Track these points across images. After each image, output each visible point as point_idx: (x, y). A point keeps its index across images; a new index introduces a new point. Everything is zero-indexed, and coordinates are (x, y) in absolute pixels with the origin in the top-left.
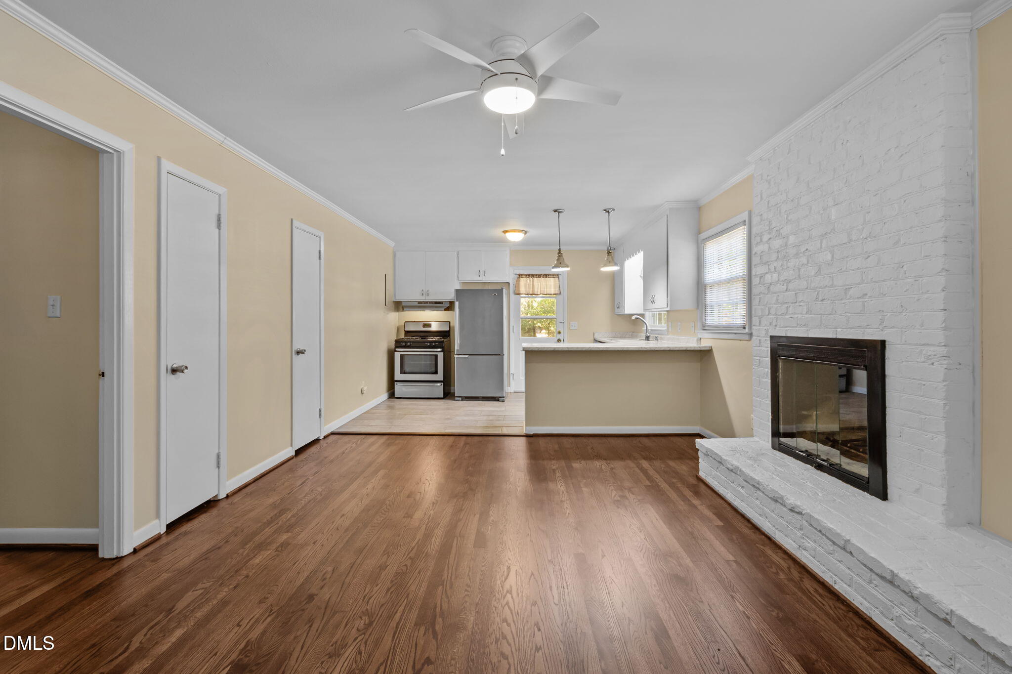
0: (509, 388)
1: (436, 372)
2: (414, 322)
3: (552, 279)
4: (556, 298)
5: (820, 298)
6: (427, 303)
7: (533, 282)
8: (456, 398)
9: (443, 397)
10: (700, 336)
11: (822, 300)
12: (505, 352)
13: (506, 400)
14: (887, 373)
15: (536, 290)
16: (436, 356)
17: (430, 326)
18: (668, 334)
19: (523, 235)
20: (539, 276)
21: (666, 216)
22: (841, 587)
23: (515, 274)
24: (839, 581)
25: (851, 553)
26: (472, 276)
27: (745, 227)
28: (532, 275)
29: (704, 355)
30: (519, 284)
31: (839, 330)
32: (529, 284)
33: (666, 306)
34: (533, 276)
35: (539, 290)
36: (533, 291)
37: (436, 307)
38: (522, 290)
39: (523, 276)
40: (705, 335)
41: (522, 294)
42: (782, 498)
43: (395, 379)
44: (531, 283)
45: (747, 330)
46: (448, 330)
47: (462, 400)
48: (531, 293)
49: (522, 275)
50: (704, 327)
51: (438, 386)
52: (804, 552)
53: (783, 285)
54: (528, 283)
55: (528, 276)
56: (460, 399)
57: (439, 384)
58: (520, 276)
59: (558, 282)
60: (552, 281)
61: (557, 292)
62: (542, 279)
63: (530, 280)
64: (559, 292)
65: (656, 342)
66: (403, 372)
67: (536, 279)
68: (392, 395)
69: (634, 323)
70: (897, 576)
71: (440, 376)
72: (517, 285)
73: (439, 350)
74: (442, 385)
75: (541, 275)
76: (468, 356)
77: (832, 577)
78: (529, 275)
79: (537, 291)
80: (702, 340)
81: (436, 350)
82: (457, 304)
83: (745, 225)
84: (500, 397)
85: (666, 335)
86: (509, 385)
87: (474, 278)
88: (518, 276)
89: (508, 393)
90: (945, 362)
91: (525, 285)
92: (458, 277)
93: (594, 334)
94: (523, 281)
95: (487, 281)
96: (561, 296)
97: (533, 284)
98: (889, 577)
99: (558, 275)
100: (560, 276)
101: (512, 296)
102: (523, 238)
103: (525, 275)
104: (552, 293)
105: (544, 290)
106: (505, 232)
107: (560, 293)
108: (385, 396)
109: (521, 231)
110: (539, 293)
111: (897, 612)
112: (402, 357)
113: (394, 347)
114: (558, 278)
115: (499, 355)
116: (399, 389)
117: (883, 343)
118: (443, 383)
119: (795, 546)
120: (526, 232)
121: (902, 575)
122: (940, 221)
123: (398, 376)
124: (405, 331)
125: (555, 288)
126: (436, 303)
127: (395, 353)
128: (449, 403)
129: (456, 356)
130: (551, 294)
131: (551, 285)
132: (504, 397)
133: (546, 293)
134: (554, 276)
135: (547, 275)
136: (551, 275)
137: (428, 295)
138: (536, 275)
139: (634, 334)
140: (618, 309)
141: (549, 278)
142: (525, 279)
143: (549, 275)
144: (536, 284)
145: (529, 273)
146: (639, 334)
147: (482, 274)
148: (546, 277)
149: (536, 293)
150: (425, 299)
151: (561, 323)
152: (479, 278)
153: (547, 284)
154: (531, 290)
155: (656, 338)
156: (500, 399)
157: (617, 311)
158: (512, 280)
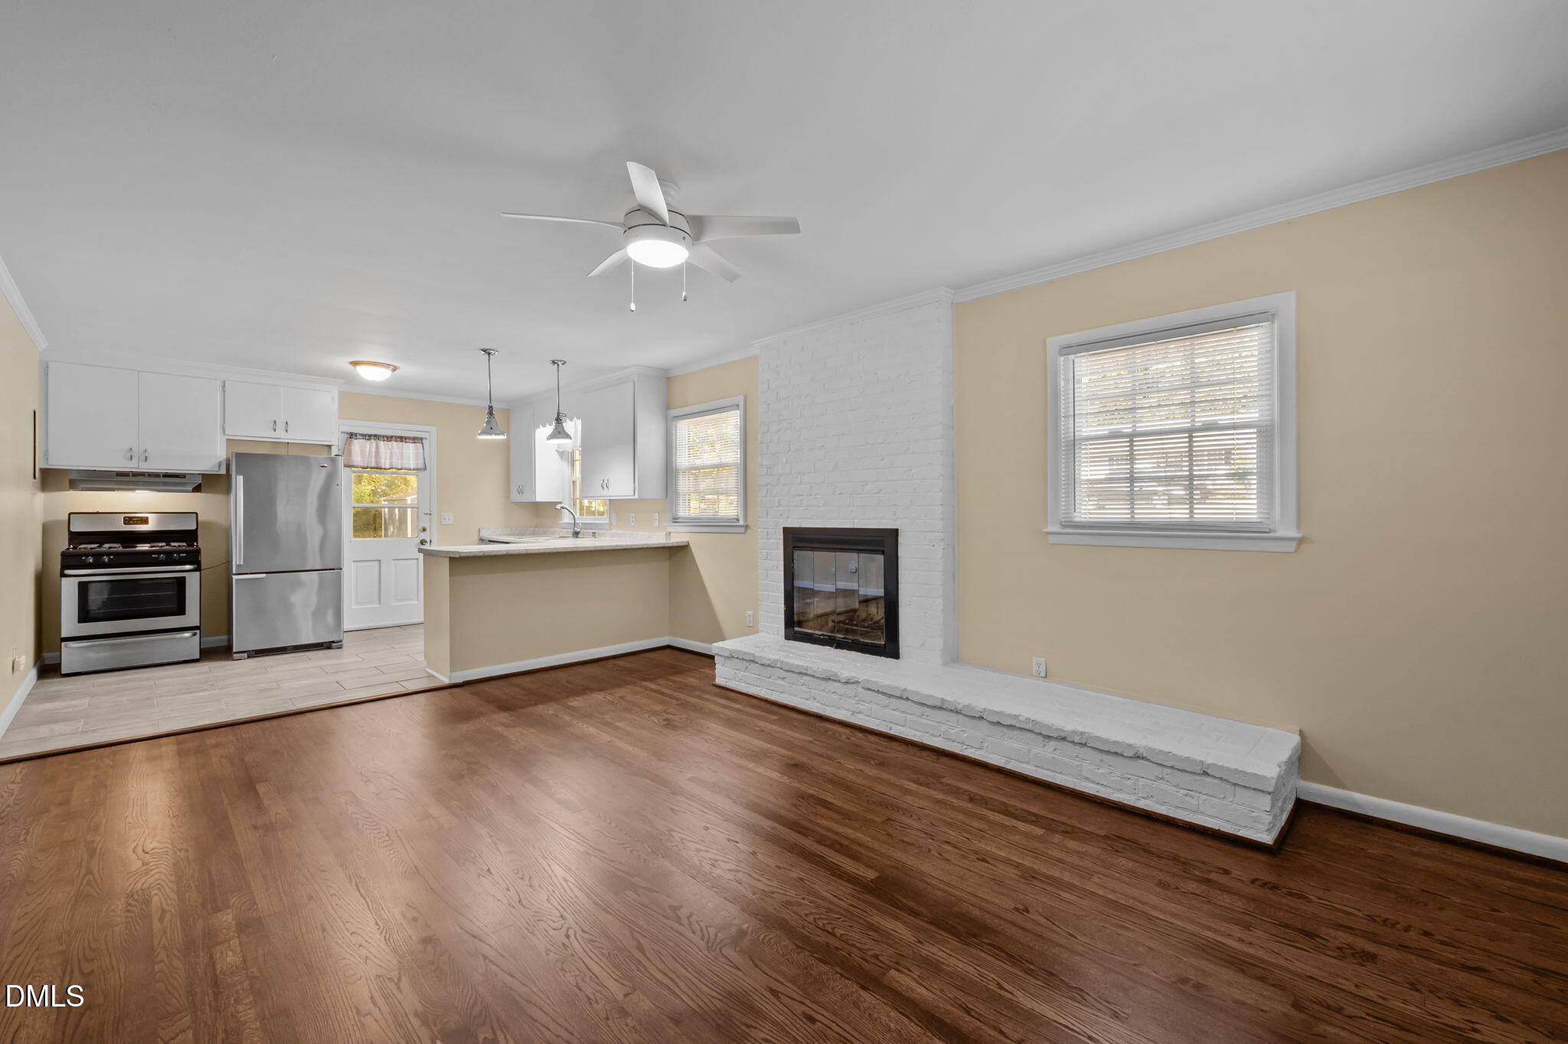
1: (180, 612)
2: (97, 513)
3: (411, 444)
4: (417, 476)
5: (838, 492)
6: (142, 474)
7: (377, 447)
8: (235, 655)
9: (198, 657)
10: (669, 530)
11: (839, 494)
13: (344, 648)
14: (899, 555)
15: (383, 461)
16: (179, 580)
17: (142, 521)
18: (611, 529)
19: (391, 372)
20: (389, 438)
21: (632, 383)
22: (896, 731)
23: (342, 432)
24: (893, 726)
25: (907, 699)
26: (254, 430)
27: (738, 412)
28: (375, 436)
29: (677, 553)
30: (350, 448)
31: (856, 521)
32: (370, 452)
33: (632, 494)
34: (377, 437)
35: (388, 462)
36: (376, 462)
37: (165, 484)
38: (357, 458)
39: (358, 437)
40: (679, 528)
41: (356, 465)
42: (836, 674)
43: (62, 635)
44: (374, 450)
45: (741, 523)
46: (194, 528)
47: (249, 657)
48: (373, 465)
49: (356, 435)
50: (676, 520)
51: (186, 638)
52: (858, 715)
53: (797, 478)
54: (367, 450)
55: (369, 437)
56: (246, 655)
57: (187, 635)
58: (352, 435)
59: (422, 451)
60: (410, 448)
61: (420, 466)
62: (394, 443)
63: (371, 444)
64: (423, 467)
65: (594, 538)
66: (85, 619)
67: (381, 443)
69: (542, 513)
70: (946, 701)
71: (191, 618)
72: (347, 450)
73: (188, 567)
74: (194, 635)
75: (392, 437)
76: (264, 575)
77: (887, 726)
78: (370, 436)
79: (385, 463)
80: (672, 534)
82: (239, 482)
83: (738, 409)
84: (333, 642)
85: (606, 530)
87: (263, 433)
88: (346, 435)
90: (942, 544)
91: (363, 452)
92: (224, 430)
93: (479, 530)
94: (357, 445)
95: (284, 441)
96: (422, 474)
97: (377, 452)
98: (939, 704)
99: (422, 439)
100: (424, 441)
102: (390, 377)
103: (362, 435)
104: (412, 467)
105: (397, 462)
106: (355, 363)
107: (425, 468)
109: (387, 366)
110: (388, 467)
111: (944, 728)
112: (83, 585)
114: (422, 443)
115: (333, 569)
116: (73, 656)
117: (896, 531)
118: (197, 631)
119: (849, 713)
120: (395, 369)
121: (949, 699)
122: (939, 438)
123: (73, 628)
124: (69, 533)
125: (416, 459)
126: (166, 476)
127: (62, 579)
129: (234, 577)
130: (410, 470)
131: (409, 453)
132: (341, 641)
133: (399, 467)
134: (415, 440)
135: (402, 439)
136: (409, 438)
137: (146, 460)
138: (383, 437)
139: (536, 529)
140: (519, 493)
141: (406, 442)
142: (361, 441)
143: (406, 438)
144: (382, 450)
145: (369, 433)
146: (557, 529)
147: (280, 427)
148: (401, 441)
149: (383, 467)
150: (138, 468)
151: (427, 516)
152: (274, 435)
153: (402, 452)
154: (373, 460)
155: (594, 533)
156: (334, 644)
157: (516, 497)
158: (335, 440)
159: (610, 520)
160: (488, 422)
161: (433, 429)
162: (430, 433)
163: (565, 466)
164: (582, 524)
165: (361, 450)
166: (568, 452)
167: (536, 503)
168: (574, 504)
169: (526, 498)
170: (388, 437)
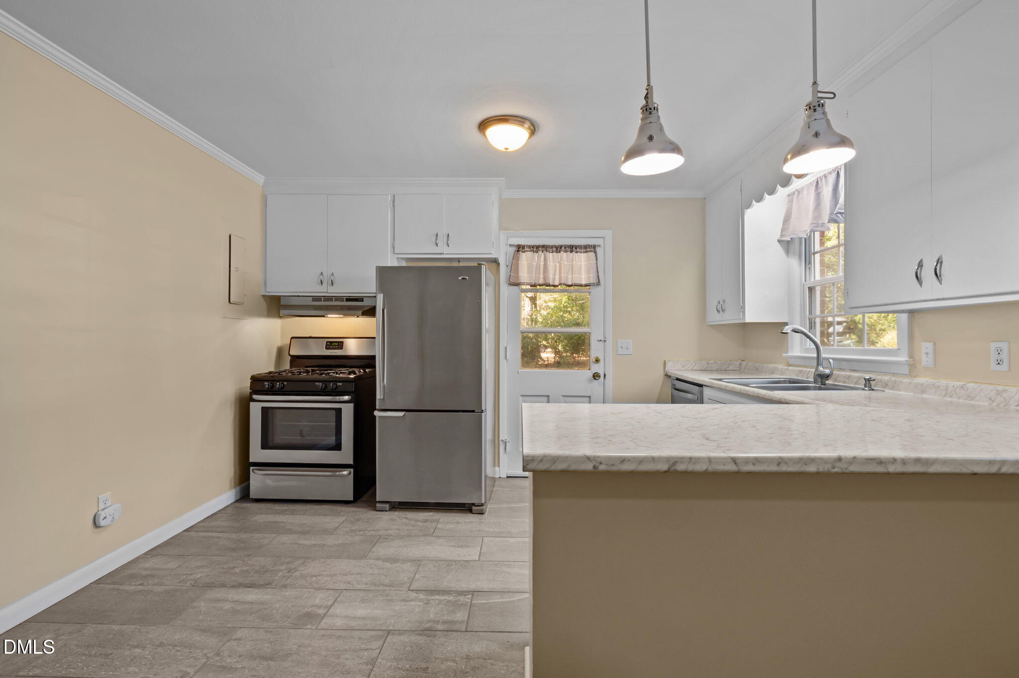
0: (497, 468)
1: (337, 447)
2: (310, 337)
3: (583, 256)
4: (590, 293)
6: (329, 299)
7: (545, 260)
8: (378, 505)
9: (350, 497)
12: (488, 403)
13: (489, 508)
15: (551, 276)
16: (339, 411)
17: (340, 345)
19: (527, 131)
20: (558, 249)
23: (511, 245)
28: (543, 246)
30: (518, 264)
32: (538, 266)
34: (545, 248)
35: (557, 277)
36: (544, 278)
37: (348, 308)
38: (524, 276)
39: (526, 249)
41: (524, 284)
43: (251, 460)
44: (542, 263)
47: (391, 509)
48: (541, 282)
49: (523, 247)
51: (344, 476)
54: (535, 264)
55: (536, 248)
56: (387, 506)
57: (345, 472)
58: (520, 248)
59: (595, 262)
60: (581, 259)
61: (593, 280)
62: (563, 255)
63: (539, 257)
64: (596, 281)
66: (265, 445)
67: (550, 256)
68: (245, 496)
71: (346, 455)
72: (514, 266)
73: (346, 398)
74: (350, 474)
75: (561, 247)
78: (538, 247)
79: (554, 279)
81: (338, 398)
82: (380, 302)
84: (473, 504)
86: (496, 462)
87: (424, 248)
88: (514, 249)
89: (494, 479)
91: (530, 266)
92: (393, 249)
93: (665, 363)
94: (525, 258)
96: (595, 290)
97: (545, 265)
99: (594, 247)
100: (598, 249)
101: (505, 289)
102: (527, 142)
103: (529, 247)
104: (584, 282)
105: (567, 277)
106: (483, 125)
107: (598, 284)
108: (227, 497)
109: (522, 121)
110: (557, 283)
112: (265, 411)
113: (249, 390)
114: (595, 252)
115: (473, 411)
116: (258, 481)
118: (352, 470)
120: (533, 125)
123: (257, 454)
124: (292, 356)
125: (588, 272)
126: (349, 299)
127: (251, 403)
128: (362, 514)
129: (376, 413)
130: (581, 286)
131: (581, 266)
132: (482, 505)
133: (570, 283)
134: (587, 248)
135: (572, 248)
136: (580, 247)
137: (332, 284)
138: (552, 247)
139: (744, 363)
140: (718, 311)
141: (577, 252)
142: (529, 254)
143: (576, 247)
144: (551, 264)
145: (537, 244)
146: (780, 366)
147: (442, 240)
148: (571, 252)
149: (551, 283)
150: (327, 292)
151: (601, 342)
152: (438, 250)
153: (573, 265)
154: (542, 276)
155: (868, 381)
156: (474, 508)
157: (715, 318)
158: (503, 255)
159: (911, 355)
160: (642, 129)
161: (608, 234)
162: (605, 237)
163: (795, 265)
164: (833, 359)
165: (528, 264)
166: (800, 239)
167: (745, 325)
168: (812, 326)
169: (729, 318)
170: (557, 247)
